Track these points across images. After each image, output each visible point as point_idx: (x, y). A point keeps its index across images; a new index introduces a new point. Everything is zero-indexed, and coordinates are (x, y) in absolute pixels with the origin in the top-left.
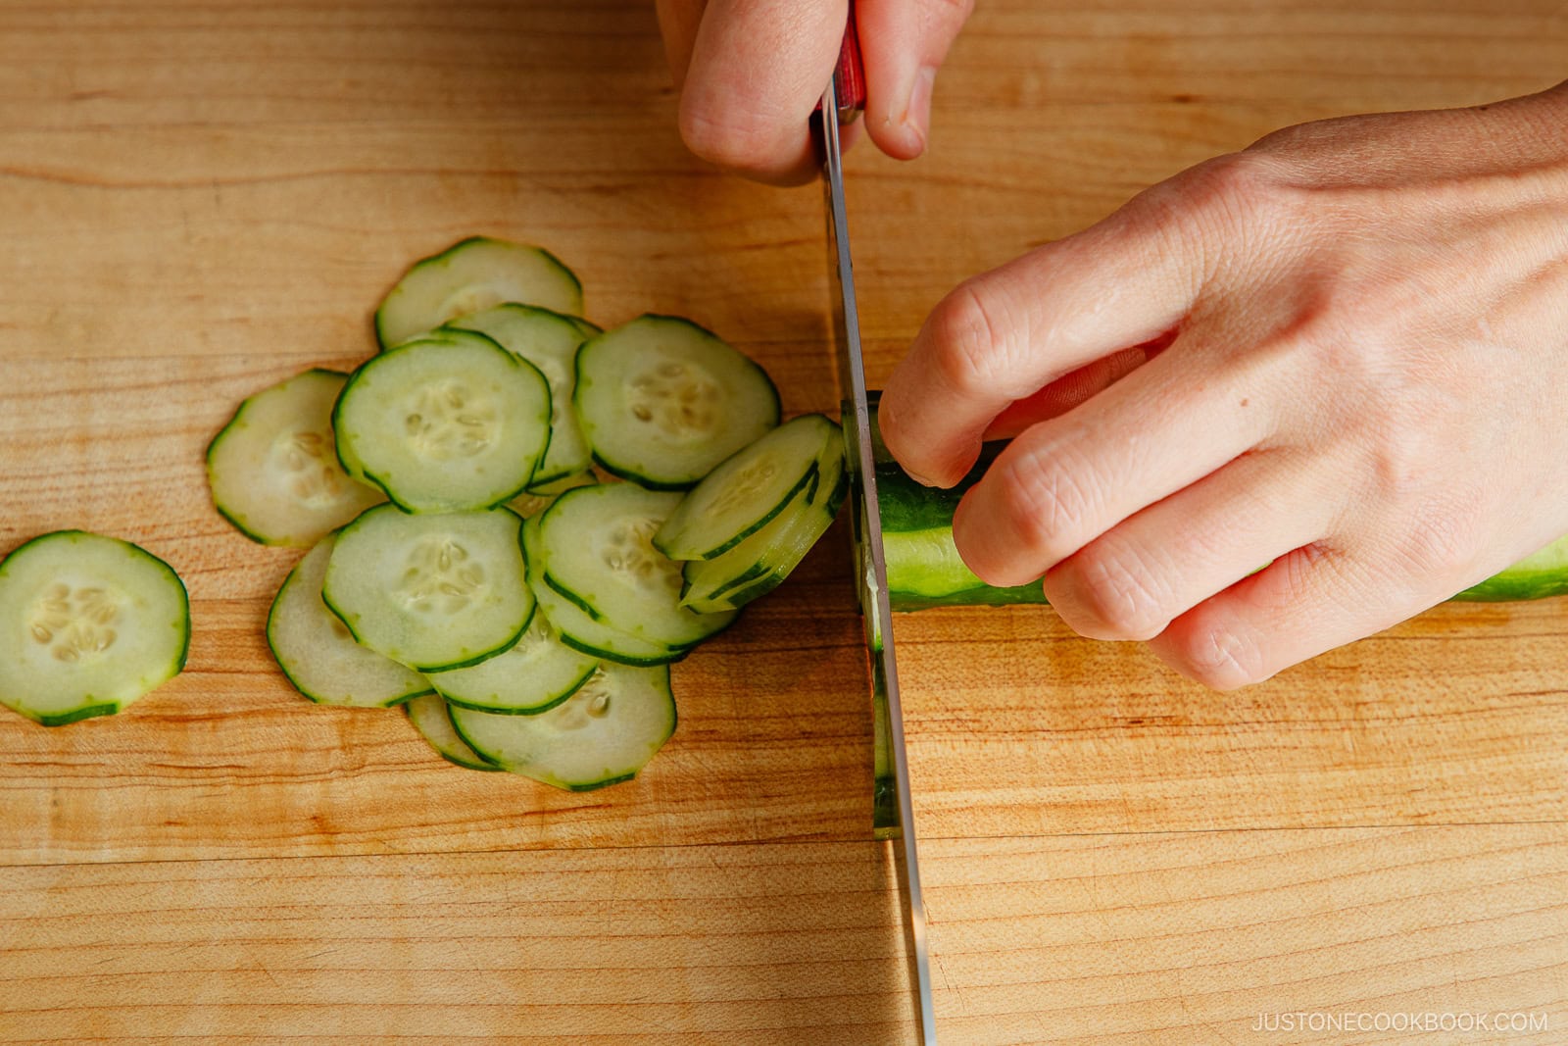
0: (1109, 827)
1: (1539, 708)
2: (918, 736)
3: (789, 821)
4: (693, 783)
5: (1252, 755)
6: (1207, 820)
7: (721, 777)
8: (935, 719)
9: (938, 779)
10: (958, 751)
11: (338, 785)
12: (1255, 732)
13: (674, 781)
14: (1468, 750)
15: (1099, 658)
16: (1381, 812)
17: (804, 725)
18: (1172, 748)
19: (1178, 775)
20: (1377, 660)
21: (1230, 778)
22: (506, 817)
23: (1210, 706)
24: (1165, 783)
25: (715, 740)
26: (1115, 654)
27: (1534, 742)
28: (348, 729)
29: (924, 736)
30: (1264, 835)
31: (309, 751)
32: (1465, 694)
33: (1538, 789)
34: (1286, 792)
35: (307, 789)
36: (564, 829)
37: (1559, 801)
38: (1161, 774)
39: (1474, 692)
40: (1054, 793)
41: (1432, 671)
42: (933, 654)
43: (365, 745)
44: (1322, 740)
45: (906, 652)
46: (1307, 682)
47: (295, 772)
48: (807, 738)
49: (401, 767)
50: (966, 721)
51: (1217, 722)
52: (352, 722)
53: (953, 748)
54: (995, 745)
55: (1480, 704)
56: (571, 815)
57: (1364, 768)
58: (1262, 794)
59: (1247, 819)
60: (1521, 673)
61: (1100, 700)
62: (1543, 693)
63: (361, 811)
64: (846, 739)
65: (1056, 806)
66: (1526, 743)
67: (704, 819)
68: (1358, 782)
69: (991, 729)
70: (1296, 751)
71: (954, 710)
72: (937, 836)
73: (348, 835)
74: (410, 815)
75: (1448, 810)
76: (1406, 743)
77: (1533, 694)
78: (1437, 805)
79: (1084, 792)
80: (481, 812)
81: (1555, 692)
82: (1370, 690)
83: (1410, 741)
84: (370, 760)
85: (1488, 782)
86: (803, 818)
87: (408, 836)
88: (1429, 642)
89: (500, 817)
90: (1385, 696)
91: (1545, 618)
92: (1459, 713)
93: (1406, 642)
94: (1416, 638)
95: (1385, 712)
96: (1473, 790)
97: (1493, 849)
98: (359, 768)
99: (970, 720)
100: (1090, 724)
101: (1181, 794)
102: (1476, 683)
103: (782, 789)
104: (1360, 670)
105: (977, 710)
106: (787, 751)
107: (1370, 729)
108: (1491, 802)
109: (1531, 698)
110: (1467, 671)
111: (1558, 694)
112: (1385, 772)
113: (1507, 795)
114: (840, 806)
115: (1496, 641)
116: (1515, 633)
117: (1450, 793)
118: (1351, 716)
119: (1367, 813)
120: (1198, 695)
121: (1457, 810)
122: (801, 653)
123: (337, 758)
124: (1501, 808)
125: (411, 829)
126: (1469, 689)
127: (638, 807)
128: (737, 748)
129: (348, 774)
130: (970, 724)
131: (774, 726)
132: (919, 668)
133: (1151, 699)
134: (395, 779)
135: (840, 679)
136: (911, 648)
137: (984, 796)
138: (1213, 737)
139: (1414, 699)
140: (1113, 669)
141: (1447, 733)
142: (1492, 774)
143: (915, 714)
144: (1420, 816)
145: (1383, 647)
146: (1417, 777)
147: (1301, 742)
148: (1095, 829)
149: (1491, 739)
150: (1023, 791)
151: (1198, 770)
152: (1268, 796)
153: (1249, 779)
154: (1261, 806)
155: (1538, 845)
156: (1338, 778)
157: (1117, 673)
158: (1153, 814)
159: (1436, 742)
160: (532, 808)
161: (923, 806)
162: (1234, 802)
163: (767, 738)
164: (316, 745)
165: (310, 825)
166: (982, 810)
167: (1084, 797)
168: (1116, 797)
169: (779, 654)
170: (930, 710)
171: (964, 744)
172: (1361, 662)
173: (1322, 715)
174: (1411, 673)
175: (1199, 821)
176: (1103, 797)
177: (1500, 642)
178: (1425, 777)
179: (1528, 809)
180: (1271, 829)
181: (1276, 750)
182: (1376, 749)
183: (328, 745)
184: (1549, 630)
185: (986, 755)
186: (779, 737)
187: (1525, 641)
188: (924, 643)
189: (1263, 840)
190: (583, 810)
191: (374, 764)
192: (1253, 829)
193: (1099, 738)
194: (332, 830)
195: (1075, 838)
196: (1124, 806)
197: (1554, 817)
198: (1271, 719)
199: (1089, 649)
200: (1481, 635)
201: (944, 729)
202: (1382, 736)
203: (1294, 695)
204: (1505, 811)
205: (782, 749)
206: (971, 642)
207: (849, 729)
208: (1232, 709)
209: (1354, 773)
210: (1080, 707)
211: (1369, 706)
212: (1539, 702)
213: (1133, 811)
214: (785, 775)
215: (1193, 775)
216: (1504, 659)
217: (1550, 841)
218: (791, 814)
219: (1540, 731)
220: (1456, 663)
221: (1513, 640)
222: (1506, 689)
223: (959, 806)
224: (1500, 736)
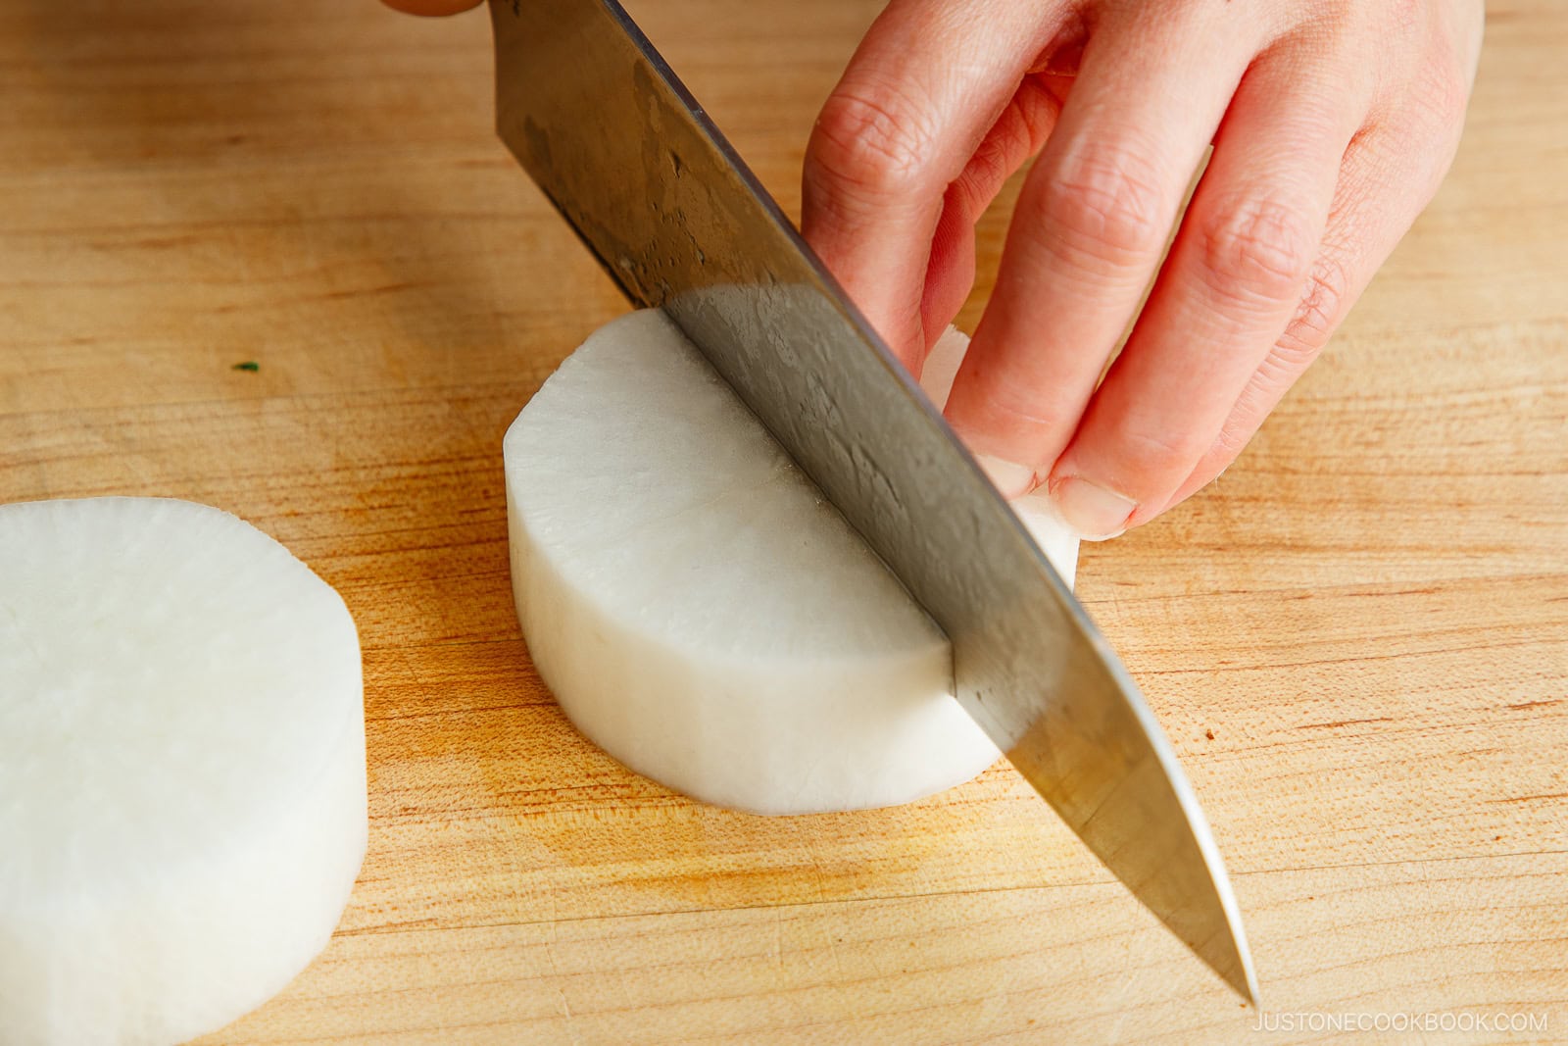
0: (798, 896)
1: (1336, 741)
2: (552, 806)
3: (388, 908)
5: (977, 808)
6: (922, 883)
8: (573, 786)
9: (577, 852)
10: (603, 820)
12: (980, 782)
14: (1250, 790)
17: (407, 800)
19: (884, 834)
21: (950, 835)
29: (558, 806)
30: (995, 896)
32: (1243, 729)
33: (1342, 830)
34: (1022, 847)
37: (1370, 842)
38: (862, 835)
39: (1254, 727)
40: (728, 862)
41: (1199, 706)
48: (410, 815)
50: (612, 787)
53: (596, 817)
54: (649, 812)
55: (1268, 740)
58: (992, 850)
59: (975, 879)
60: (1311, 703)
62: (1341, 725)
64: (461, 813)
65: (730, 875)
66: (1322, 779)
69: (644, 794)
71: (597, 775)
72: (578, 916)
77: (1329, 725)
79: (765, 859)
81: (1354, 722)
85: (1277, 825)
86: (405, 904)
88: (1193, 674)
91: (1336, 643)
92: (1237, 751)
93: (1164, 676)
94: (1177, 671)
96: (1260, 834)
97: (1288, 899)
99: (618, 786)
101: (888, 855)
102: (1256, 717)
105: (626, 774)
106: (384, 830)
108: (1282, 847)
109: (1326, 730)
110: (1242, 704)
111: (1358, 725)
113: (1303, 838)
114: (452, 888)
115: (1276, 670)
116: (1301, 662)
122: (402, 721)
124: (1296, 853)
126: (1248, 724)
130: (617, 790)
132: (552, 732)
137: (636, 869)
141: (1222, 773)
142: (1282, 816)
143: (547, 782)
148: (779, 899)
149: (1279, 778)
150: (686, 861)
151: (910, 826)
152: (1000, 853)
153: (974, 835)
154: (990, 864)
155: (1345, 891)
158: (853, 879)
159: (1209, 784)
161: (558, 884)
162: (957, 861)
166: (635, 885)
167: (764, 864)
168: (805, 863)
170: (567, 776)
171: (610, 812)
174: (1171, 709)
175: (912, 884)
176: (790, 864)
177: (1284, 671)
179: (1330, 853)
180: (1004, 889)
181: (1007, 801)
184: (1342, 656)
185: (638, 823)
187: (1313, 670)
189: (995, 901)
192: (983, 890)
195: (754, 910)
196: (816, 871)
197: (1364, 859)
200: (1258, 664)
201: (584, 796)
204: (1301, 856)
212: (1335, 734)
213: (828, 877)
214: (380, 857)
215: (903, 833)
216: (1289, 689)
217: (1360, 886)
218: (390, 899)
219: (1338, 766)
220: (1228, 696)
221: (1299, 668)
222: (1294, 723)
223: (605, 881)
224: (1289, 773)
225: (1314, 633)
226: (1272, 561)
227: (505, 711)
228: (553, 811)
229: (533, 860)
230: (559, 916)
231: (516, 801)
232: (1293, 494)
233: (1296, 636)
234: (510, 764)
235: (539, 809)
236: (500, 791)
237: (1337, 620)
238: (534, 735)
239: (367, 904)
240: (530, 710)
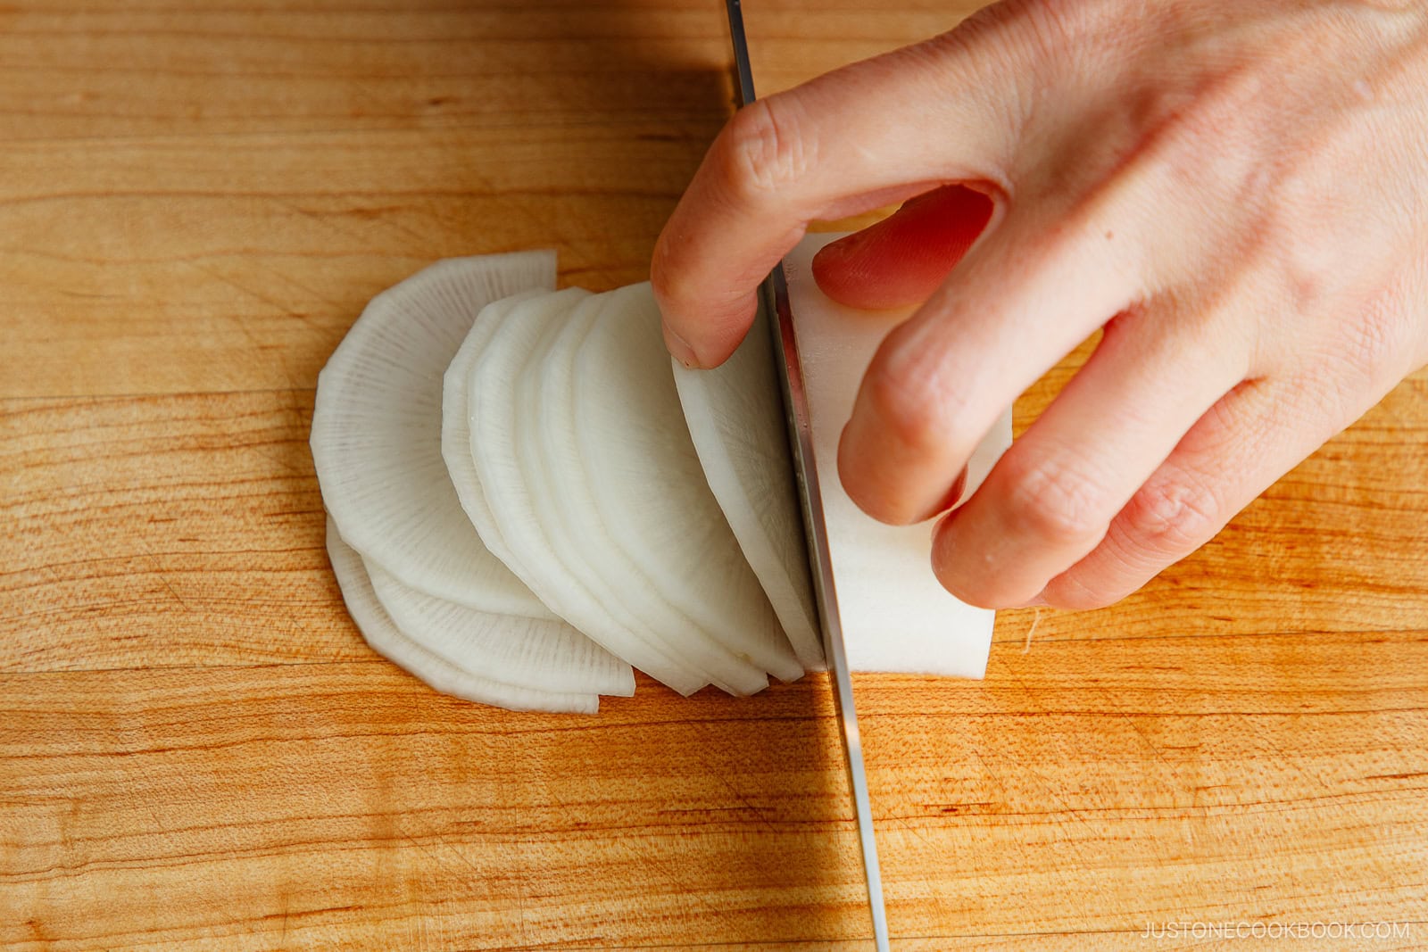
0: (918, 930)
1: (1400, 793)
2: (706, 826)
3: (560, 924)
4: (453, 882)
5: (1079, 847)
6: (1027, 921)
7: (484, 874)
8: (726, 807)
10: (751, 843)
11: (57, 885)
12: (1083, 820)
13: (432, 880)
14: (1320, 840)
15: (909, 738)
16: (1223, 912)
17: (580, 816)
18: (990, 840)
19: (996, 870)
20: (1219, 739)
21: (1054, 874)
22: (244, 920)
23: (1033, 791)
24: (981, 879)
25: (479, 833)
26: (927, 733)
27: (1395, 832)
28: (70, 821)
29: (712, 828)
30: (1091, 938)
31: (26, 846)
32: (1318, 777)
33: (1400, 885)
34: (1117, 889)
35: (22, 889)
36: (309, 934)
37: (1423, 900)
38: (976, 870)
39: (1328, 775)
41: (1281, 751)
42: (724, 734)
43: (89, 839)
44: (1156, 829)
45: (693, 731)
46: (1140, 764)
47: (9, 871)
48: (582, 830)
49: (128, 864)
50: (759, 809)
51: (1039, 810)
52: (75, 812)
53: (745, 840)
54: (791, 837)
55: (1338, 789)
56: (317, 919)
57: (1204, 862)
58: (1090, 891)
59: (1074, 920)
60: (1381, 753)
61: (910, 785)
62: (1405, 776)
63: (83, 915)
66: (1386, 833)
67: (466, 922)
68: (1198, 878)
69: (787, 818)
70: (1127, 842)
71: (746, 797)
72: (726, 940)
73: (67, 942)
74: (138, 918)
75: (1298, 909)
76: (1252, 832)
77: (1395, 777)
78: (1287, 905)
80: (216, 915)
81: (1419, 774)
82: (1212, 772)
83: (1256, 831)
84: (94, 857)
85: (1343, 878)
86: (576, 922)
87: (134, 943)
88: (1277, 717)
89: (238, 921)
90: (1228, 780)
91: (1407, 690)
92: (1311, 799)
93: (1252, 718)
94: (1264, 714)
95: (1228, 798)
96: (1326, 886)
98: (80, 866)
99: (764, 809)
100: (898, 812)
101: (999, 892)
102: (1330, 764)
103: (552, 888)
104: (1200, 750)
105: (772, 797)
106: (559, 845)
107: (1211, 817)
108: (1347, 901)
109: (1392, 781)
110: (1320, 751)
111: (1421, 777)
112: (1228, 866)
113: (1364, 893)
114: (615, 907)
115: (1352, 716)
116: (1373, 708)
117: (1300, 890)
118: (1190, 803)
119: (1206, 914)
120: (1019, 779)
121: (1308, 909)
122: (577, 733)
123: (57, 854)
124: (1358, 908)
125: (138, 935)
126: (1322, 771)
127: (391, 908)
128: (503, 842)
129: (68, 872)
130: (764, 813)
131: (545, 817)
132: (708, 750)
133: (966, 783)
134: (122, 878)
135: (619, 762)
136: (698, 726)
137: (779, 895)
138: (1035, 826)
139: (1260, 783)
140: (924, 749)
141: (1297, 821)
142: (1348, 868)
144: (1267, 916)
145: (1227, 724)
146: (1263, 872)
147: (1133, 832)
148: (902, 932)
149: (1348, 829)
151: (1019, 864)
152: (1097, 894)
153: (1075, 875)
154: (1088, 905)
156: (1176, 874)
157: (929, 755)
158: (967, 915)
159: (1285, 832)
160: (273, 911)
161: (710, 906)
162: (1058, 900)
163: (537, 830)
164: (34, 839)
165: (25, 931)
166: (777, 911)
168: (926, 896)
169: (552, 735)
170: (720, 797)
171: (757, 835)
172: (1203, 741)
173: (1158, 801)
174: (1256, 753)
175: (1019, 922)
176: (912, 896)
177: (1357, 717)
178: (1273, 872)
179: (1388, 909)
180: (1099, 932)
181: (1106, 842)
182: (1218, 840)
183: (48, 839)
184: (1411, 704)
185: (780, 848)
186: (550, 828)
187: (1385, 717)
188: (713, 721)
189: (1090, 944)
190: (330, 913)
191: (98, 861)
192: (1079, 932)
193: (908, 828)
194: (49, 937)
196: (935, 906)
197: (1418, 917)
198: (1101, 806)
199: (898, 727)
200: (1336, 709)
201: (734, 818)
202: (1224, 826)
203: (1126, 779)
204: (1362, 910)
205: (553, 842)
206: (766, 720)
207: (628, 819)
208: (1057, 795)
209: (1193, 867)
210: (887, 793)
211: (1210, 790)
212: (1400, 785)
213: (946, 912)
214: (556, 872)
215: (1013, 870)
216: (1362, 737)
217: (1412, 944)
218: (563, 916)
219: (1401, 819)
220: (1307, 741)
221: (1372, 716)
222: (1364, 772)
223: (750, 907)
224: (1356, 825)
225: (1387, 679)
226: (1354, 600)
227: (667, 726)
228: (707, 833)
229: (689, 882)
230: (710, 940)
231: (675, 820)
232: (1377, 530)
233: (1371, 681)
234: (670, 782)
235: (695, 829)
236: (661, 810)
237: (1409, 666)
238: (692, 753)
239: (541, 920)
240: (689, 727)
